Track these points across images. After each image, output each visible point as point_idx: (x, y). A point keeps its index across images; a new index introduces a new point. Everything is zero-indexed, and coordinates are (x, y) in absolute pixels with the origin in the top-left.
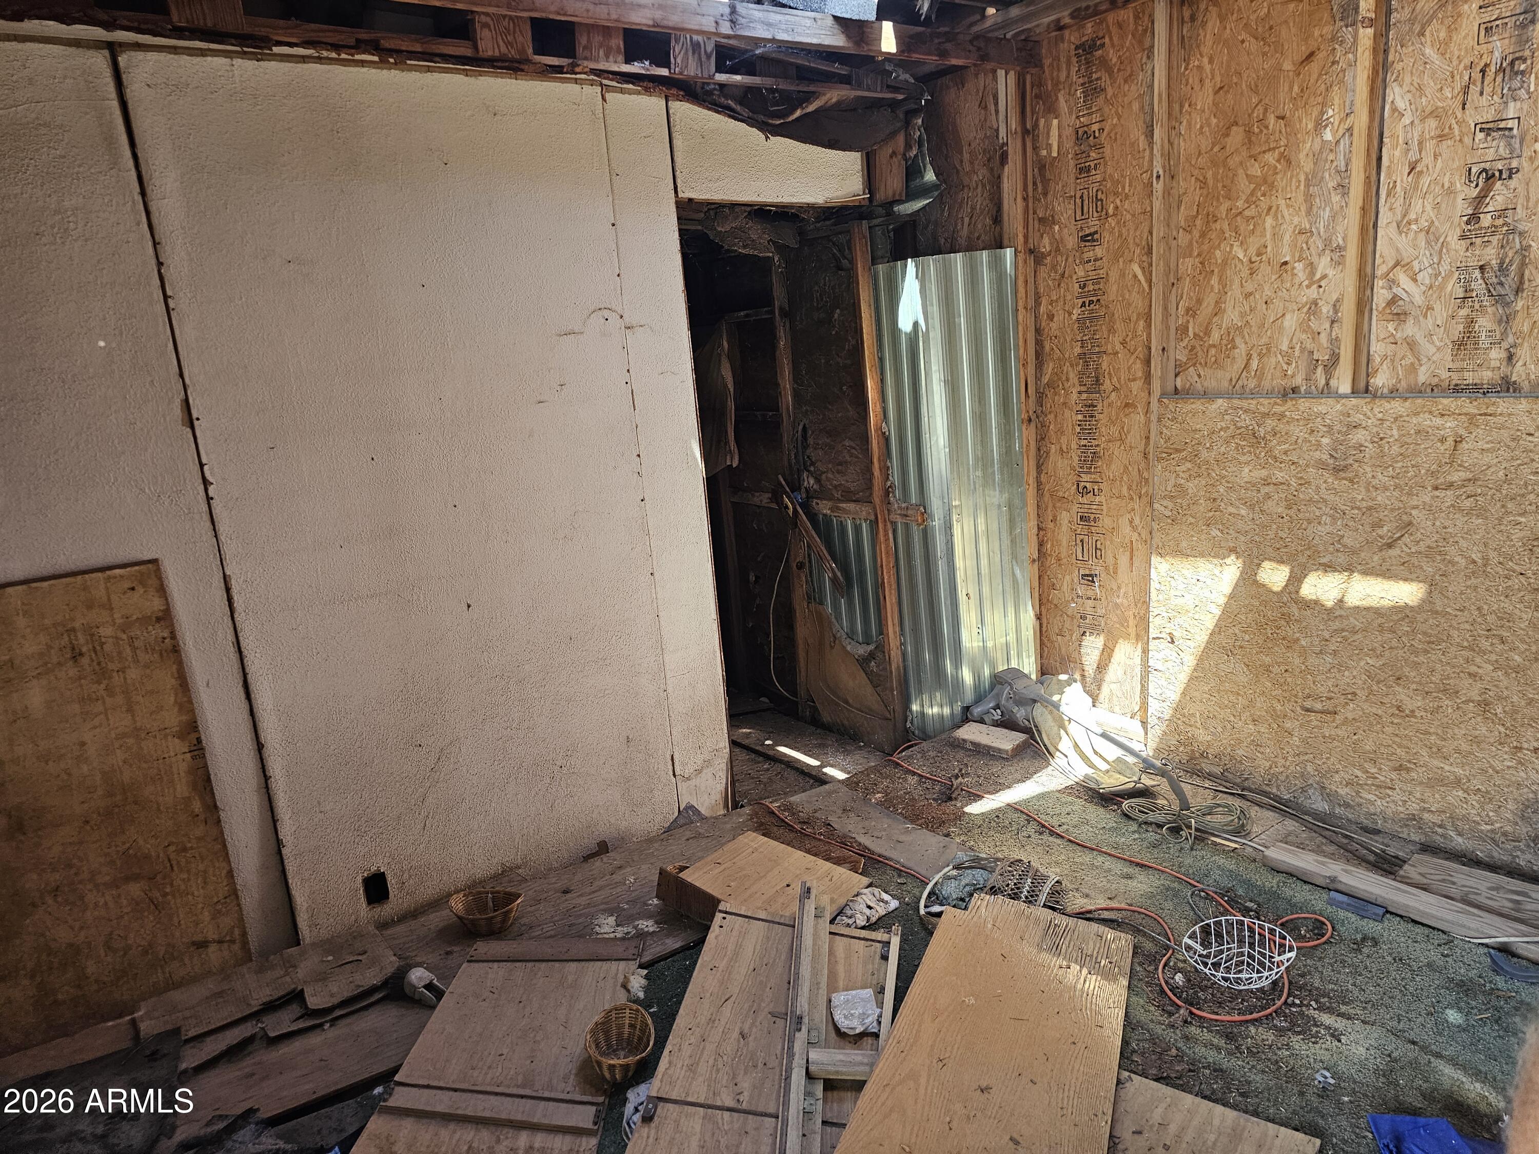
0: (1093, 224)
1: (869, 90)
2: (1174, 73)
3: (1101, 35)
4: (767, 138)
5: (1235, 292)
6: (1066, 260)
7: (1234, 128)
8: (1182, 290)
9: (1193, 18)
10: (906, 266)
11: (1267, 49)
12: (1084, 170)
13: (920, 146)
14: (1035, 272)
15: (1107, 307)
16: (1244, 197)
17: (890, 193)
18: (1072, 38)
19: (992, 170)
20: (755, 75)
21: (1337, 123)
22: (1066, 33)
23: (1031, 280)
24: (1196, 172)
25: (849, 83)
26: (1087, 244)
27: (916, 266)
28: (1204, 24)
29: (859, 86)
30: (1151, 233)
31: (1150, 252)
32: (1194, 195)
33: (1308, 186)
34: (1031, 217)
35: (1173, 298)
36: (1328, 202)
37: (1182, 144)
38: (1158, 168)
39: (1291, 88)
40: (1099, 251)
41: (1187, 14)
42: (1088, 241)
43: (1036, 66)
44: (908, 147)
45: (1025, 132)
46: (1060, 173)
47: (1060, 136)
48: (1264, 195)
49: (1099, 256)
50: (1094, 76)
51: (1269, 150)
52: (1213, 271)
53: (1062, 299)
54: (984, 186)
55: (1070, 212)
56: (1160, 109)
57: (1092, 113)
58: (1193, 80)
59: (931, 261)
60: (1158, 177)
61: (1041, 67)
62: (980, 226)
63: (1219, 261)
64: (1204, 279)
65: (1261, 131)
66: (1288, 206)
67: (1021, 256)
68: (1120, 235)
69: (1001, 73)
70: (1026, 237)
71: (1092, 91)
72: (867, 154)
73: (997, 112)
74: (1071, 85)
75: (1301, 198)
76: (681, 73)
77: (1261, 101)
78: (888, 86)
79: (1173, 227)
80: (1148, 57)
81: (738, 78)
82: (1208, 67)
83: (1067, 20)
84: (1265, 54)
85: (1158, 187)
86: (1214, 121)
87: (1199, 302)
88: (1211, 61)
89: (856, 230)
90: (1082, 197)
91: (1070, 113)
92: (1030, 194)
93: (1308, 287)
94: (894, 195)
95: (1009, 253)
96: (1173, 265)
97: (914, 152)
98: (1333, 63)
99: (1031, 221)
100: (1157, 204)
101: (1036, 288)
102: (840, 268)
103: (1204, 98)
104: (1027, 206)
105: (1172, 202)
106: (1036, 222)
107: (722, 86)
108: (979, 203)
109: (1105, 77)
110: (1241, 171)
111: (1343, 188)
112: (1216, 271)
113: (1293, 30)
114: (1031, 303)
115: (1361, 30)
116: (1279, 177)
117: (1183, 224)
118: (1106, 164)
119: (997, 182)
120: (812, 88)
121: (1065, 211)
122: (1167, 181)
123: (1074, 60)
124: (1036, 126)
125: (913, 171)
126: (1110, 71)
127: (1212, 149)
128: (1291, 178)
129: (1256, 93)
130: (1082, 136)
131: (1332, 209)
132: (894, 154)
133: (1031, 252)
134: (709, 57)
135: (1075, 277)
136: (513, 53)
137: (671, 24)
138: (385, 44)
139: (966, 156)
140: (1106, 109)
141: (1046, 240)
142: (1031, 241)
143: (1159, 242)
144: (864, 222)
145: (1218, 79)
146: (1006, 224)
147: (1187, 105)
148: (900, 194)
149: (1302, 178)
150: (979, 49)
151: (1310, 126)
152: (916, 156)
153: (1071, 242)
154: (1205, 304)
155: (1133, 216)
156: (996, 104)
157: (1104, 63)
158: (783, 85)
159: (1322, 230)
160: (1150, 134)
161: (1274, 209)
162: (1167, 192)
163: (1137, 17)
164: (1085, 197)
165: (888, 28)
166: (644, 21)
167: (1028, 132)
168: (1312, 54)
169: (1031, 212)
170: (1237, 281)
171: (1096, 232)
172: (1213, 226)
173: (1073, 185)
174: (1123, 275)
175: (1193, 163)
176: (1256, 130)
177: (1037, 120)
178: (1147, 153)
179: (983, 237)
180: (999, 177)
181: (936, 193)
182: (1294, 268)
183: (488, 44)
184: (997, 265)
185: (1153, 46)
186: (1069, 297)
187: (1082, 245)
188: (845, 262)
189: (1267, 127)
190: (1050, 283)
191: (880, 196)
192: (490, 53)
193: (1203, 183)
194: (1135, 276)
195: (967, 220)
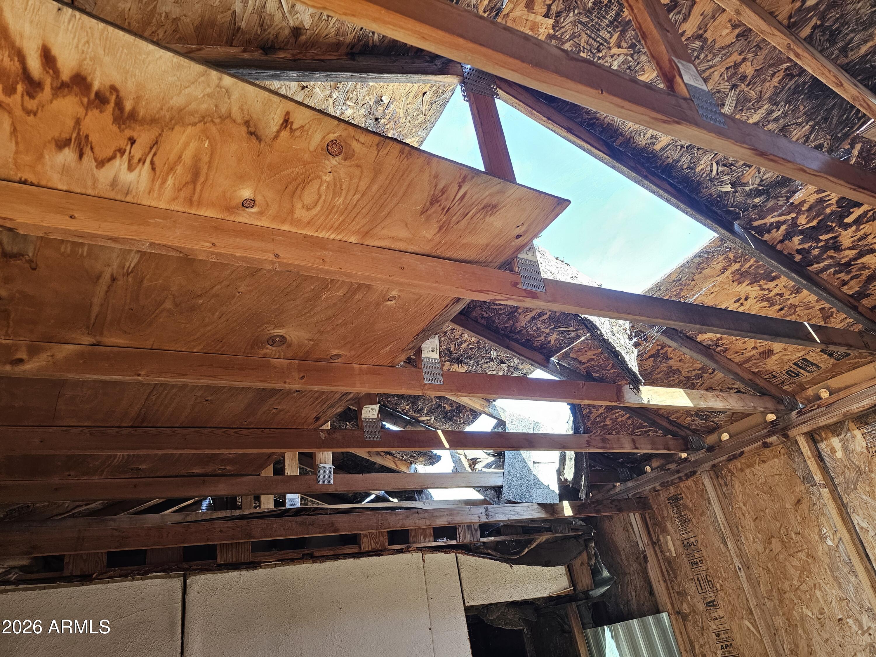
0: (711, 596)
1: (562, 533)
2: (726, 511)
3: (679, 493)
4: (511, 566)
5: (817, 639)
6: (702, 618)
7: (773, 539)
8: (782, 638)
9: (726, 484)
10: (604, 630)
11: (773, 498)
12: (694, 564)
13: (596, 558)
14: (685, 626)
15: (738, 649)
16: (796, 579)
17: (585, 586)
18: (664, 495)
19: (640, 564)
20: (501, 535)
21: (831, 536)
22: (661, 492)
23: (684, 631)
24: (761, 564)
25: (550, 531)
26: (712, 608)
27: (611, 631)
28: (733, 486)
29: (556, 532)
30: (747, 600)
31: (752, 613)
32: (765, 578)
33: (832, 571)
34: (671, 591)
35: (778, 643)
36: (849, 581)
37: (746, 548)
38: (737, 564)
39: (796, 518)
40: (720, 613)
41: (722, 482)
42: (711, 606)
43: (649, 509)
44: (590, 559)
45: (654, 544)
46: (680, 565)
47: (674, 545)
48: (808, 577)
49: (721, 615)
50: (683, 513)
51: (799, 551)
52: (796, 625)
53: (707, 644)
54: (638, 573)
55: (694, 588)
56: (726, 532)
57: (687, 533)
58: (739, 514)
59: (619, 626)
60: (740, 569)
61: (652, 509)
62: (642, 597)
63: (798, 618)
64: (793, 629)
65: (790, 541)
66: (825, 583)
67: (673, 617)
68: (730, 602)
69: (631, 515)
70: (672, 604)
71: (685, 521)
72: (568, 566)
73: (634, 532)
74: (671, 518)
75: (831, 579)
76: (463, 542)
77: (782, 525)
78: (572, 529)
79: (760, 597)
80: (709, 503)
81: (492, 539)
82: (744, 508)
83: (659, 488)
84: (773, 501)
85: (742, 574)
86: (760, 536)
87: (796, 645)
88: (745, 505)
89: (569, 609)
90: (698, 579)
91: (676, 532)
92: (667, 578)
93: (863, 634)
94: (588, 587)
95: (664, 616)
96: (770, 622)
97: (593, 562)
98: (814, 504)
99: (672, 595)
100: (746, 585)
101: (689, 637)
102: (564, 631)
103: (749, 523)
104: (667, 585)
105: (754, 583)
106: (676, 595)
107: (484, 543)
108: (638, 584)
109: (689, 514)
110: (787, 563)
111: (853, 572)
112: (799, 625)
113: (784, 489)
114: (689, 647)
115: (821, 490)
116: (812, 566)
117: (765, 595)
118: (706, 560)
119: (645, 571)
120: (532, 537)
121: (691, 588)
122: (746, 570)
123: (669, 505)
124: (658, 539)
125: (595, 572)
126: (690, 510)
127: (765, 551)
128: (819, 567)
129: (777, 520)
130: (687, 545)
131: (853, 585)
132: (582, 564)
133: (678, 613)
134: (476, 531)
135: (711, 629)
136: (379, 547)
137: (456, 522)
138: (316, 554)
139: (624, 557)
140: (695, 530)
141: (685, 606)
142: (676, 606)
143: (755, 608)
144: (573, 603)
145: (753, 514)
146: (658, 597)
147: (740, 528)
148: (591, 586)
149: (826, 567)
150: (616, 506)
151: (817, 538)
152: (595, 563)
153: (701, 606)
154: (800, 648)
155: (733, 590)
156: (633, 529)
157: (686, 507)
158: (516, 538)
159: (854, 598)
160: (725, 544)
161: (817, 585)
162: (749, 578)
163: (696, 485)
164: (700, 579)
165: (566, 504)
166: (443, 523)
167: (655, 544)
168: (799, 501)
169: (671, 588)
170: (815, 632)
171: (714, 601)
172: (785, 596)
173: (690, 573)
174: (740, 628)
175: (757, 559)
176: (787, 541)
177: (658, 536)
178: (728, 554)
179: (646, 603)
180: (645, 568)
181: (612, 582)
182: (847, 623)
183: (366, 545)
184: (659, 624)
185: (709, 498)
186: (711, 643)
187: (709, 608)
188: (566, 627)
189: (792, 539)
190: (696, 633)
191: (580, 587)
192: (367, 549)
193: (768, 571)
194: (748, 628)
195: (633, 593)
